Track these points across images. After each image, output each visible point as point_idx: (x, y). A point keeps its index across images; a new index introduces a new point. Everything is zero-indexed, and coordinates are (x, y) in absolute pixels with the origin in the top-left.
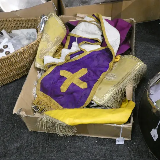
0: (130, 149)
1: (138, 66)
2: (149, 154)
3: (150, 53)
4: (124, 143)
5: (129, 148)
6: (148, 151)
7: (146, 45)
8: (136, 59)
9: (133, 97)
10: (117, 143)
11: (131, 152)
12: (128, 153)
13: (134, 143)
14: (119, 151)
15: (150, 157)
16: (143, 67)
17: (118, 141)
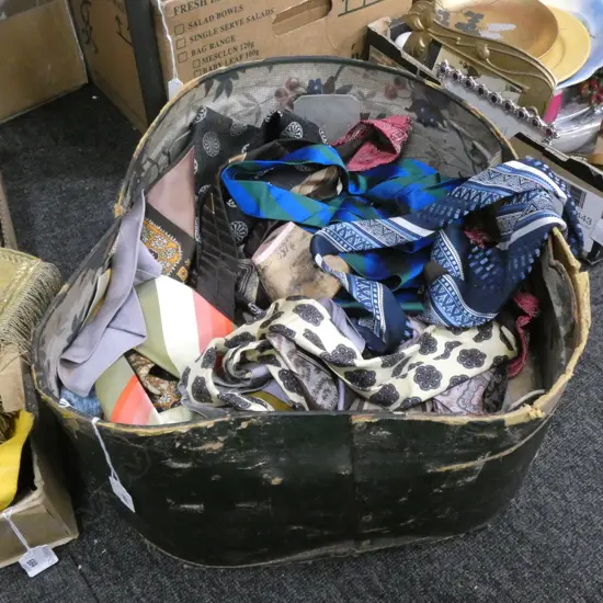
0: (85, 570)
1: (21, 279)
2: (149, 555)
3: (83, 207)
4: (56, 559)
5: (80, 567)
6: (144, 547)
7: (60, 186)
8: (12, 256)
9: (26, 395)
10: (32, 573)
11: (92, 577)
12: (82, 586)
13: (96, 541)
14: (49, 594)
15: (157, 563)
16: (43, 276)
17: (33, 563)
